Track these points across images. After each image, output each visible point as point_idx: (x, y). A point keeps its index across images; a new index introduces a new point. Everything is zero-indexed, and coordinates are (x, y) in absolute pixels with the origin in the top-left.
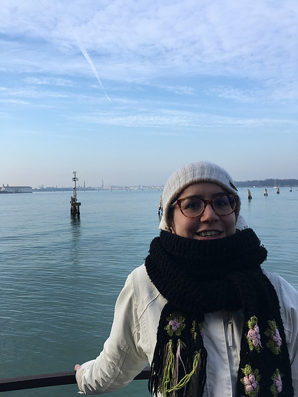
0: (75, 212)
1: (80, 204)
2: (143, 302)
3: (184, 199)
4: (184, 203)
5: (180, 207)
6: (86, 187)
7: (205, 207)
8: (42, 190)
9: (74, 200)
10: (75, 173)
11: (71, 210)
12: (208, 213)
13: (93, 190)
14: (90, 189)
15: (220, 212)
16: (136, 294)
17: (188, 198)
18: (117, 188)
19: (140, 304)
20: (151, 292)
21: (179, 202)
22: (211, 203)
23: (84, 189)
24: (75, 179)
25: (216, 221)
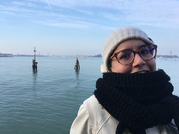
0: (35, 67)
1: (37, 63)
2: (97, 124)
3: (119, 53)
4: (119, 55)
5: (117, 58)
6: (40, 55)
7: (135, 56)
8: (18, 56)
9: (34, 61)
10: (35, 48)
11: (33, 66)
12: (137, 60)
13: (44, 56)
14: (42, 56)
15: (146, 58)
16: (91, 118)
17: (122, 51)
18: (55, 56)
19: (95, 126)
20: (103, 116)
21: (116, 55)
22: (138, 53)
23: (39, 56)
24: (35, 51)
25: (144, 64)
